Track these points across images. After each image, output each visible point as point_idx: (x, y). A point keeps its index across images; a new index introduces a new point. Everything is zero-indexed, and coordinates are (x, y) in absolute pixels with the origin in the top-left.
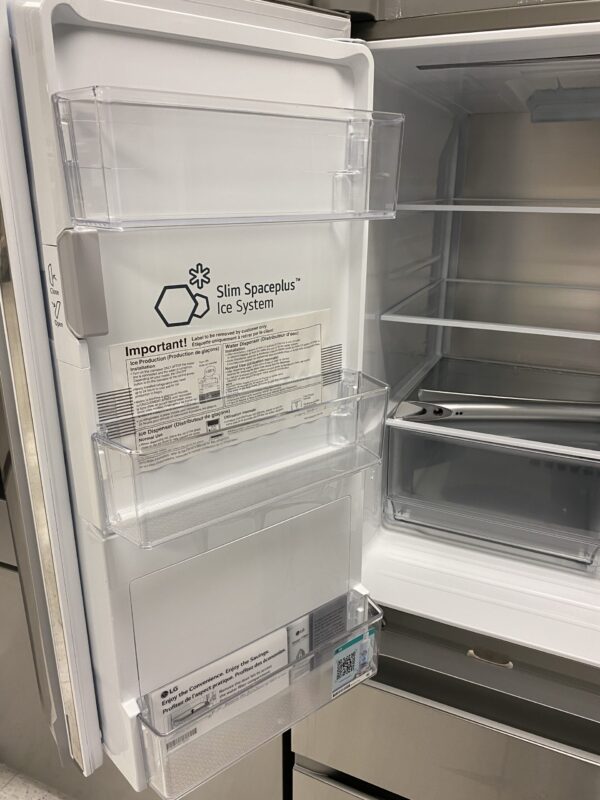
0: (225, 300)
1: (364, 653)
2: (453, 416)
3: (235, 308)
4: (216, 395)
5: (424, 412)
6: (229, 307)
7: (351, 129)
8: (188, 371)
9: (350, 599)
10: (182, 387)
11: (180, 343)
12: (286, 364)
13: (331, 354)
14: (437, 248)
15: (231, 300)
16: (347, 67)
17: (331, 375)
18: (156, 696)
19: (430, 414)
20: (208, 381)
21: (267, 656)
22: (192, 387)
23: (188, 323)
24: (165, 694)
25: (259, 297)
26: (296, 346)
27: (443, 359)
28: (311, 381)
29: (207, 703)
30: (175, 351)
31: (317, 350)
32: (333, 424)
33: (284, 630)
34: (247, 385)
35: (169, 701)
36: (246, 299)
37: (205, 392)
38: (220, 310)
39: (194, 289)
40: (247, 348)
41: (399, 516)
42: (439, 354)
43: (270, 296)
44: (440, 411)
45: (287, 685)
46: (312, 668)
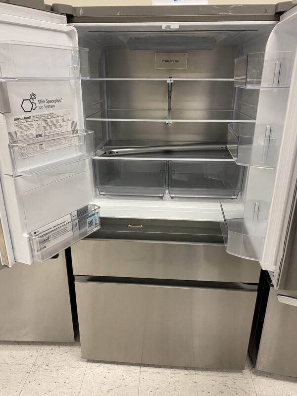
0: (41, 105)
1: (96, 220)
2: (115, 154)
3: (44, 107)
4: (40, 135)
5: (105, 153)
6: (42, 107)
7: (72, 53)
8: (32, 127)
9: (89, 207)
10: (31, 132)
11: (29, 118)
12: (61, 126)
13: (74, 124)
14: (102, 97)
15: (42, 104)
16: (69, 33)
17: (75, 131)
18: (33, 233)
19: (107, 154)
20: (38, 130)
21: (65, 223)
22: (33, 132)
23: (31, 111)
24: (35, 233)
25: (51, 104)
26: (63, 121)
27: (110, 140)
28: (69, 133)
29: (48, 238)
30: (28, 120)
31: (70, 122)
32: (77, 148)
33: (69, 215)
34: (50, 133)
35: (37, 235)
36: (47, 104)
37: (38, 134)
38: (39, 108)
39: (32, 101)
40: (49, 120)
41: (101, 193)
42: (108, 139)
43: (54, 104)
44: (111, 152)
45: (72, 234)
46: (79, 230)
